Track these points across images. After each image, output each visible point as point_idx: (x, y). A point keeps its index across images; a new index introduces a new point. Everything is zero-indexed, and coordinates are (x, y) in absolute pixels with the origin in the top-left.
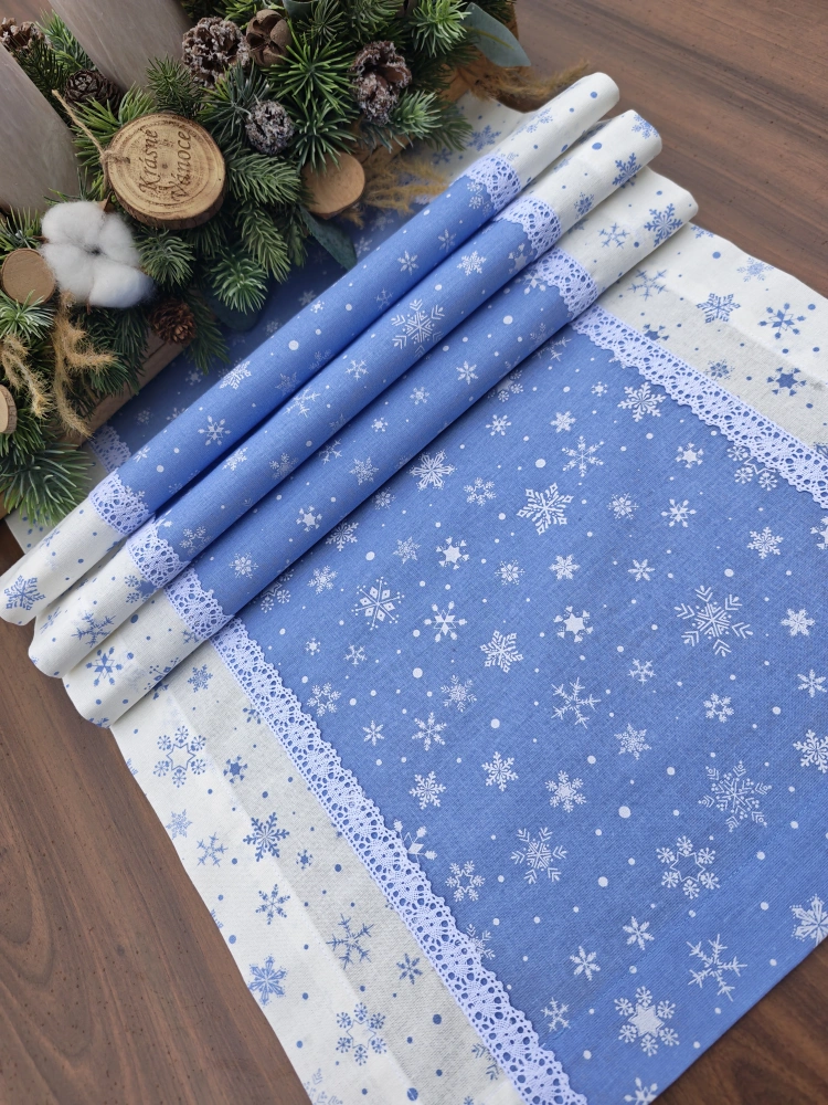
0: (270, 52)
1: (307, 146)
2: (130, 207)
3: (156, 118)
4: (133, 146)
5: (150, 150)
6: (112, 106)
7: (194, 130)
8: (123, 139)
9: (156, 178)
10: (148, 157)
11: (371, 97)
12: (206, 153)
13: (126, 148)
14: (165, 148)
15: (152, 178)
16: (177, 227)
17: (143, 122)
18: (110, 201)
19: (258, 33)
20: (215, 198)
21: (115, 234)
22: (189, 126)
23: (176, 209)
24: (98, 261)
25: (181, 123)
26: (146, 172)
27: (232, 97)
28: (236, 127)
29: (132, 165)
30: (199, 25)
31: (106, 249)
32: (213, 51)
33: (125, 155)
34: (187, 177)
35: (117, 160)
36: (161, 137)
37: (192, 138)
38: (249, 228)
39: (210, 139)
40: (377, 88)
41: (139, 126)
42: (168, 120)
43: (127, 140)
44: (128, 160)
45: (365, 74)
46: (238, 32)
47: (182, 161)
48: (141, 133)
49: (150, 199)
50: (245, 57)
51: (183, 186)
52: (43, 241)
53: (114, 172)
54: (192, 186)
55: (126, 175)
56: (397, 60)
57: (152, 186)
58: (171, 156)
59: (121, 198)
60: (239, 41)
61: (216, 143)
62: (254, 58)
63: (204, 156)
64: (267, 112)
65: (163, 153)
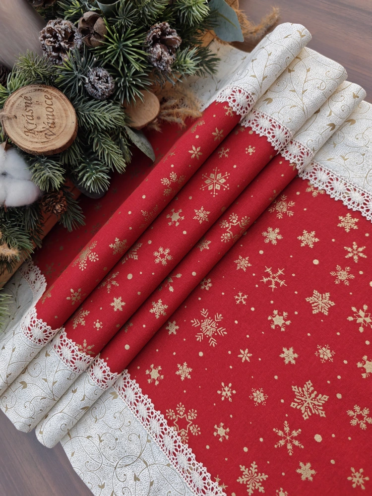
0: (95, 39)
1: (123, 92)
2: (20, 146)
3: (29, 88)
4: (18, 108)
5: (28, 109)
8: (11, 104)
9: (34, 126)
10: (27, 114)
11: (160, 59)
12: (63, 107)
13: (13, 110)
14: (37, 107)
15: (31, 127)
16: (51, 154)
17: (22, 91)
18: (8, 143)
19: (86, 26)
20: (72, 133)
21: (13, 163)
22: (50, 91)
23: (49, 144)
24: (7, 179)
25: (46, 89)
26: (28, 123)
27: (74, 68)
28: (79, 87)
29: (18, 120)
30: (47, 26)
31: (10, 172)
32: (59, 41)
33: (13, 114)
34: (54, 123)
35: (9, 118)
36: (34, 100)
37: (54, 99)
39: (64, 97)
40: (162, 53)
41: (19, 94)
42: (38, 88)
43: (13, 104)
44: (16, 117)
45: (153, 45)
46: (73, 27)
47: (49, 113)
48: (21, 99)
49: (32, 140)
50: (80, 43)
51: (51, 129)
53: (7, 126)
54: (57, 128)
55: (15, 126)
56: (172, 33)
57: (33, 132)
58: (42, 111)
59: (14, 141)
60: (74, 32)
61: (69, 99)
62: (85, 42)
63: (62, 108)
64: (97, 76)
65: (36, 109)
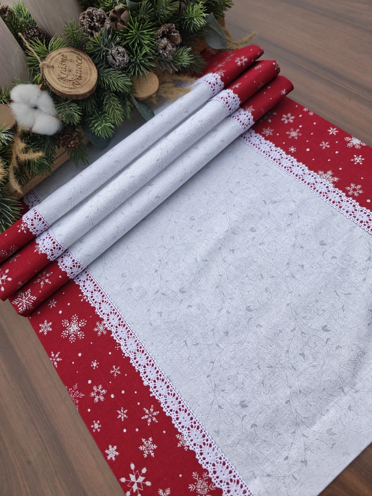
0: (120, 25)
1: (134, 67)
2: (53, 88)
3: (66, 49)
4: (55, 61)
5: (63, 64)
6: (46, 43)
7: (84, 56)
8: (51, 57)
9: (66, 76)
10: (62, 66)
11: (165, 48)
12: (89, 66)
13: (52, 61)
14: (70, 63)
15: (63, 76)
16: (74, 98)
17: (60, 50)
18: (43, 85)
19: (115, 16)
20: (93, 86)
21: (45, 100)
22: (81, 54)
23: (75, 90)
24: (36, 112)
25: (78, 53)
26: (61, 73)
27: (102, 43)
28: (103, 56)
29: (55, 69)
30: (88, 10)
31: (41, 107)
32: (94, 22)
33: (52, 64)
34: (80, 77)
35: (48, 66)
36: (68, 58)
38: (107, 101)
39: (91, 60)
40: (167, 44)
41: (59, 52)
42: (72, 51)
43: (53, 58)
44: (53, 67)
45: (162, 38)
46: (105, 15)
47: (78, 69)
48: (59, 56)
49: (63, 85)
50: (108, 26)
51: (78, 80)
52: (11, 101)
53: (46, 71)
54: (83, 81)
55: (52, 73)
56: (176, 32)
57: (64, 79)
58: (73, 67)
59: (49, 84)
60: (106, 19)
61: (94, 62)
62: (112, 27)
63: (88, 68)
64: (117, 51)
65: (69, 65)
